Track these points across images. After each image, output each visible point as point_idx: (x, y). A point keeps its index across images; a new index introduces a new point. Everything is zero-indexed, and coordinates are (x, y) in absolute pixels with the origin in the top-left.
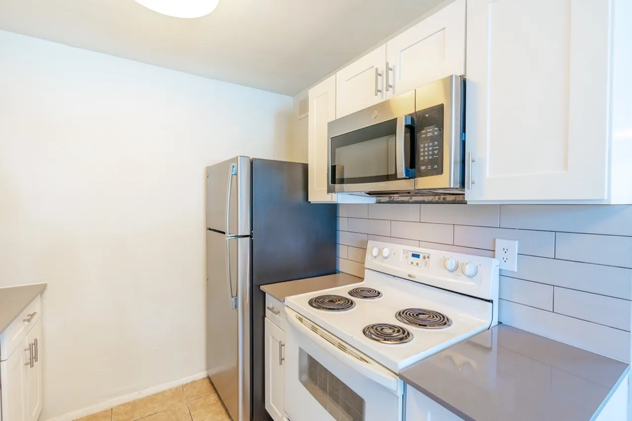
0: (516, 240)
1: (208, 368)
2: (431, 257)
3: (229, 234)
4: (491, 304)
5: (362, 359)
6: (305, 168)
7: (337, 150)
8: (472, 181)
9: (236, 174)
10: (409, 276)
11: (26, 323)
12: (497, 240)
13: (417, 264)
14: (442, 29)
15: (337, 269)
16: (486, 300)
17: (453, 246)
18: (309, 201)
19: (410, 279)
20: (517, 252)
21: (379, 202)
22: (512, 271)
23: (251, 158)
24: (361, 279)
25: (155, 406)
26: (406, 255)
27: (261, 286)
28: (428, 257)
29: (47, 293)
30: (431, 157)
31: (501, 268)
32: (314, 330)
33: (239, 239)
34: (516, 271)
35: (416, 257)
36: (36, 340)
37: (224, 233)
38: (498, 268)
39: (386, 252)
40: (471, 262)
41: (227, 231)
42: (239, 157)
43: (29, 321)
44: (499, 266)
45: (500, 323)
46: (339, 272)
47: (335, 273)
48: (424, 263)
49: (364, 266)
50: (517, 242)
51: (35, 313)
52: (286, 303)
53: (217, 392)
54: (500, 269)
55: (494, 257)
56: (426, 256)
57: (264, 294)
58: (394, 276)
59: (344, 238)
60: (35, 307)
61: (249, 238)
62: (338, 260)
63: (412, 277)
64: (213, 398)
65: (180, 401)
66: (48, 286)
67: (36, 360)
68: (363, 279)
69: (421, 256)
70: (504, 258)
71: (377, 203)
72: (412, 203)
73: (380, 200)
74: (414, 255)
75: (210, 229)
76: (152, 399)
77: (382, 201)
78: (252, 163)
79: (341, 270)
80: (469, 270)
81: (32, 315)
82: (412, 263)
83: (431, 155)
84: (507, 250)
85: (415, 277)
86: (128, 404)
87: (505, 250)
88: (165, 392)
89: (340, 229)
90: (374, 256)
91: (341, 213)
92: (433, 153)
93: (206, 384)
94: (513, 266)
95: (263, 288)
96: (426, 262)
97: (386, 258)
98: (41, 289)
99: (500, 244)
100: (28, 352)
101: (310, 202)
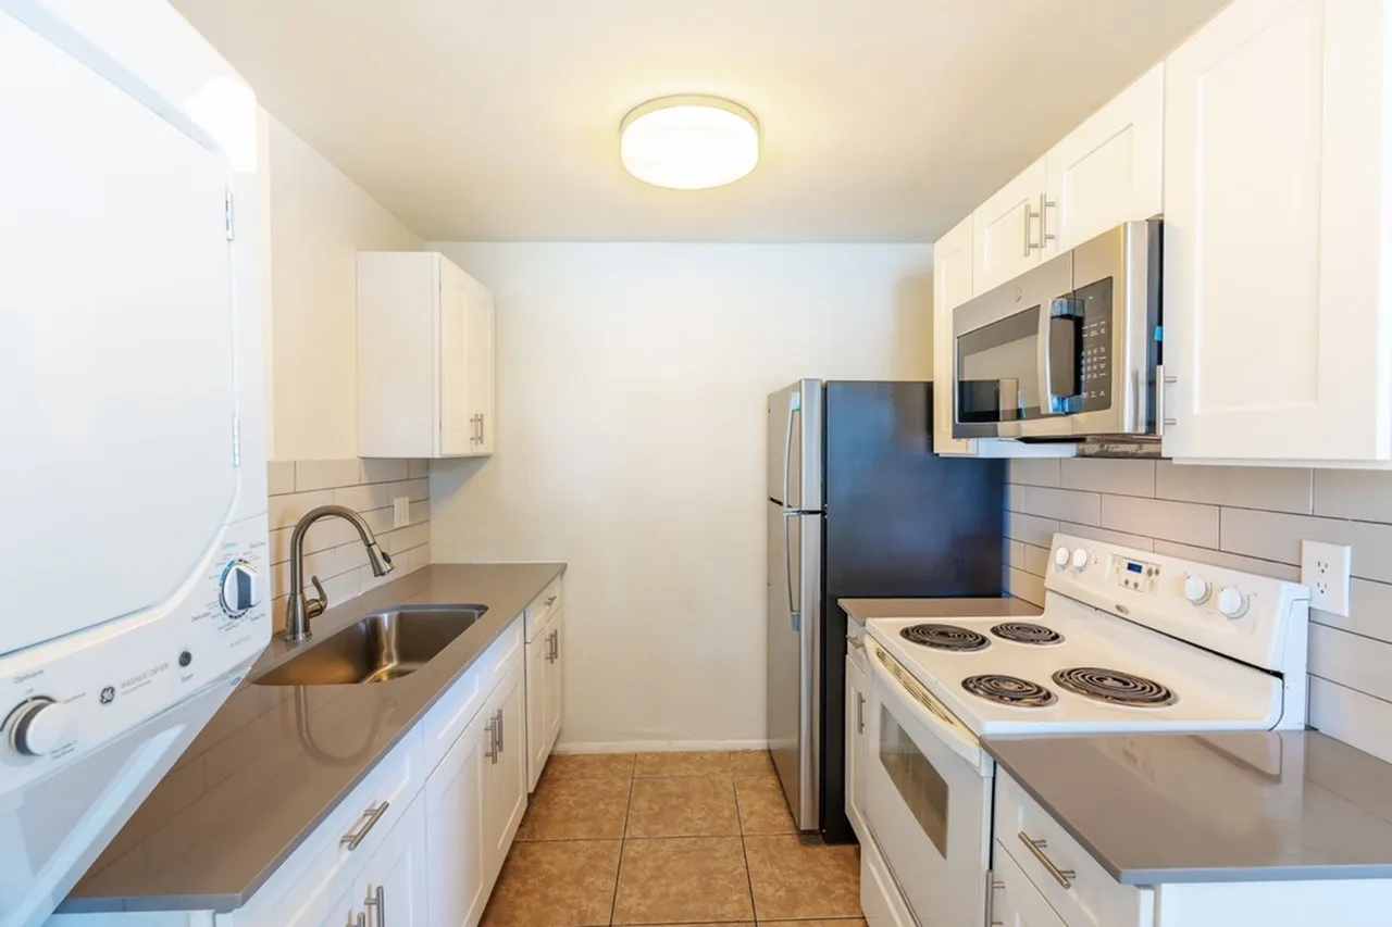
0: (1345, 545)
1: (769, 737)
2: (1161, 571)
3: (789, 506)
4: (1280, 680)
5: (947, 718)
6: (929, 388)
7: (968, 359)
8: (1164, 419)
9: (799, 410)
10: (1118, 608)
11: (548, 607)
12: (1306, 544)
13: (1136, 585)
14: (1126, 129)
15: (1004, 586)
16: (1268, 672)
17: (1219, 553)
18: (935, 452)
19: (1120, 614)
20: (1347, 573)
21: (1082, 455)
22: (1336, 615)
23: (824, 381)
24: (1040, 610)
25: (690, 767)
26: (1116, 565)
27: (840, 600)
28: (1157, 572)
29: (567, 574)
30: (1095, 376)
31: (1313, 606)
32: (897, 673)
33: (803, 516)
34: (1346, 613)
35: (1134, 570)
36: (556, 632)
37: (781, 504)
38: (1305, 605)
39: (1079, 558)
40: (1232, 586)
41: (785, 504)
42: (803, 382)
43: (549, 604)
44: (1309, 600)
45: (1309, 728)
46: (1009, 595)
47: (999, 596)
48: (1148, 582)
49: (1043, 582)
50: (1348, 550)
51: (555, 597)
52: (867, 628)
53: (778, 775)
54: (1310, 609)
55: (1299, 581)
56: (1154, 570)
57: (844, 616)
58: (1097, 609)
59: (1019, 527)
60: (554, 590)
61: (819, 516)
62: (1009, 570)
63: (1122, 611)
64: (772, 782)
65: (722, 772)
66: (569, 568)
67: (556, 657)
68: (1043, 609)
69: (1144, 570)
70: (1319, 585)
71: (1077, 456)
72: (1141, 458)
73: (1083, 450)
74: (1131, 567)
75: (772, 500)
76: (686, 757)
77: (1087, 452)
78: (825, 390)
79: (1012, 592)
80: (1227, 601)
81: (552, 599)
82: (1127, 582)
83: (1095, 372)
84: (1326, 566)
85: (1127, 612)
86: (657, 754)
87: (1323, 567)
88: (705, 753)
89: (1012, 509)
90: (1061, 565)
91: (1014, 475)
92: (1099, 367)
93: (764, 759)
94: (1338, 602)
95: (842, 602)
96: (1152, 581)
97: (1081, 569)
98: (562, 570)
99: (1312, 551)
100: (548, 643)
101: (937, 455)
